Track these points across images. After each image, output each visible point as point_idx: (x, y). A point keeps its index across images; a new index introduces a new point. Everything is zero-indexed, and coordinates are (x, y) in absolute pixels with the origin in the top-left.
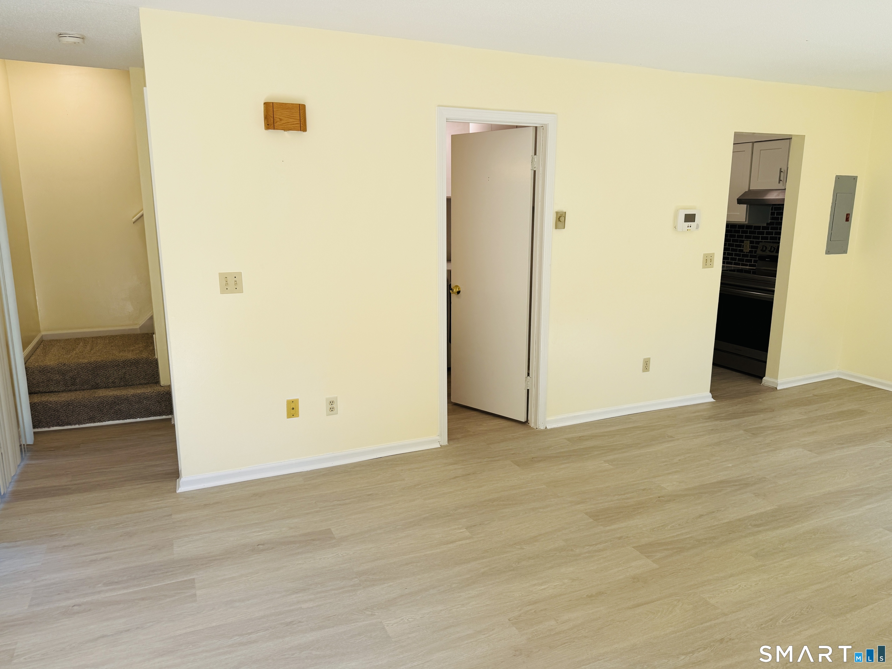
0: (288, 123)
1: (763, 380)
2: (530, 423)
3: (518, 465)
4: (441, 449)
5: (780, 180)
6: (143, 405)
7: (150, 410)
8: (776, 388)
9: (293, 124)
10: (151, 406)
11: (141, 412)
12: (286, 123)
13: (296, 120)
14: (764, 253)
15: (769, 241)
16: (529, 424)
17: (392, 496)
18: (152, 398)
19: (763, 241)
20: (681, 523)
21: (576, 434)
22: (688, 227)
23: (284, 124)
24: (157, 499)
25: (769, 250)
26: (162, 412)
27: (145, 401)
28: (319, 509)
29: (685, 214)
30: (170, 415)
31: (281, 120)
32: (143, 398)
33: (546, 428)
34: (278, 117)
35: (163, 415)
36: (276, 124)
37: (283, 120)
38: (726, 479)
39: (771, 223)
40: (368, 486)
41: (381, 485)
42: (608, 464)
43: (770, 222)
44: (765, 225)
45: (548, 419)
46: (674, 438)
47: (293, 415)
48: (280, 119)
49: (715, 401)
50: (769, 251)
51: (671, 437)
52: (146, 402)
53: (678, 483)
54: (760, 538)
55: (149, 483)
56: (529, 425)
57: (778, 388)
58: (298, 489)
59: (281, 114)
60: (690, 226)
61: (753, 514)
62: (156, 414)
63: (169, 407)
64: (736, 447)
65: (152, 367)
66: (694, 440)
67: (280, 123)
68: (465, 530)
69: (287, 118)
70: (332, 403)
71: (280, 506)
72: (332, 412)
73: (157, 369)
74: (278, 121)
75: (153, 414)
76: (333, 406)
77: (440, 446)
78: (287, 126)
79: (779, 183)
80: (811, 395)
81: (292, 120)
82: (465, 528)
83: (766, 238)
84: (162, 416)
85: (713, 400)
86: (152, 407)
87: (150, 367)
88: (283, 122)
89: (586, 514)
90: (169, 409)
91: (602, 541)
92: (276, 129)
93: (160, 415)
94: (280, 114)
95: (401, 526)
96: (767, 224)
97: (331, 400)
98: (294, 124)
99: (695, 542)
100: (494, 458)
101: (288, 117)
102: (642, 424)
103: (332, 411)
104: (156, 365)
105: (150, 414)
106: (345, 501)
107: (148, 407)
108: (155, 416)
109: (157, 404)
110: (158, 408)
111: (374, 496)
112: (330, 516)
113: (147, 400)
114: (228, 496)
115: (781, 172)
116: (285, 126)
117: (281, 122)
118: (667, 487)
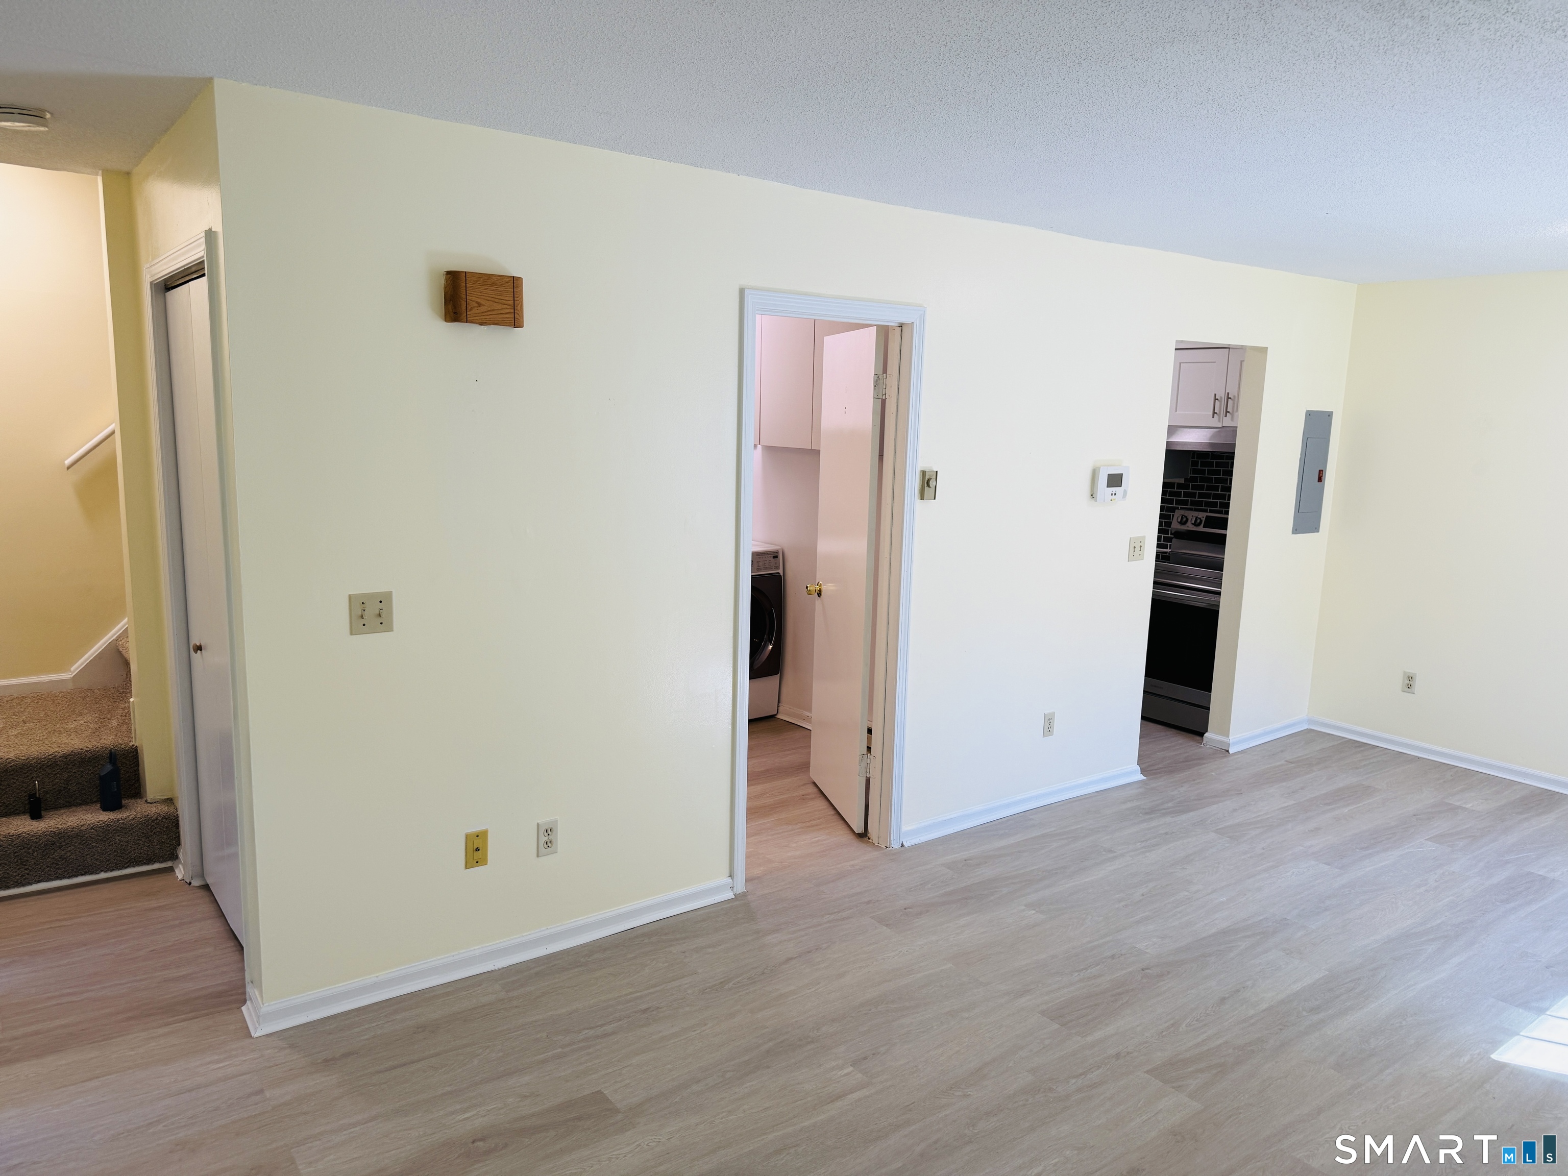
0: (493, 310)
1: (1204, 737)
2: (871, 837)
3: (887, 925)
4: (737, 903)
5: (1214, 413)
6: (114, 845)
7: (128, 854)
8: (1228, 751)
9: (501, 314)
10: (131, 844)
11: (109, 860)
12: (488, 311)
13: (507, 307)
14: (1184, 528)
15: (1189, 507)
16: (869, 839)
17: (687, 1009)
18: (132, 829)
19: (1180, 506)
20: (1198, 1017)
21: (957, 855)
22: (1112, 495)
23: (485, 312)
24: (216, 1057)
25: (1193, 522)
26: (154, 855)
27: (119, 836)
28: (560, 1050)
29: (1109, 475)
30: (169, 860)
31: (479, 305)
32: (114, 830)
33: (902, 845)
34: (474, 299)
35: (155, 862)
36: (471, 312)
37: (484, 305)
38: (1229, 926)
39: (1193, 479)
40: (631, 993)
41: (658, 988)
42: (1034, 912)
43: (1190, 476)
44: (1182, 481)
45: (905, 828)
46: (1115, 852)
47: (477, 862)
48: (478, 303)
49: (1146, 778)
50: (1192, 524)
51: (1110, 851)
52: (119, 838)
53: (1160, 939)
54: (1329, 1033)
55: (184, 1020)
56: (870, 841)
57: (1231, 752)
58: (501, 1010)
59: (480, 294)
60: (1115, 494)
61: (1298, 989)
62: (140, 861)
63: (168, 845)
64: (1217, 865)
65: (126, 764)
66: (1147, 854)
67: (477, 312)
68: (851, 1069)
69: (492, 303)
70: (549, 831)
71: (481, 1050)
72: (549, 849)
73: (136, 768)
74: (474, 307)
75: (133, 862)
76: (550, 837)
77: (734, 897)
78: (491, 316)
79: (1213, 417)
80: (1283, 762)
81: (499, 306)
82: (851, 1065)
83: (1185, 502)
84: (153, 864)
85: (1142, 777)
86: (131, 847)
87: (122, 765)
88: (483, 309)
89: (1043, 1013)
90: (169, 849)
91: (1092, 1066)
92: (470, 322)
93: (149, 862)
94: (478, 294)
95: (732, 1073)
96: (1186, 480)
97: (548, 827)
98: (503, 314)
99: (1236, 1051)
100: (840, 914)
101: (493, 299)
102: (1053, 829)
103: (548, 847)
104: (135, 760)
105: (128, 862)
106: (605, 1028)
107: (123, 847)
108: (138, 865)
109: (143, 840)
110: (145, 848)
111: (654, 1013)
112: (590, 1064)
113: (123, 834)
114: (366, 1037)
115: (1216, 399)
116: (487, 317)
117: (479, 308)
118: (1147, 949)
